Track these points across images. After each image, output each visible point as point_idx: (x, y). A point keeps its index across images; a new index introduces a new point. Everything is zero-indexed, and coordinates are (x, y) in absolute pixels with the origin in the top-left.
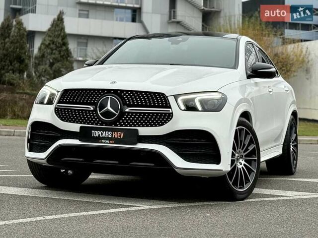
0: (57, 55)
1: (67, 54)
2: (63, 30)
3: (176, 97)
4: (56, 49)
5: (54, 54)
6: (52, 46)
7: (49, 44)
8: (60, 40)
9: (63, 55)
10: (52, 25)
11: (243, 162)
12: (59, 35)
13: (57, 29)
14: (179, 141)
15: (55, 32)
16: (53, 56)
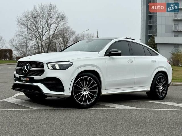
3: (47, 64)
11: (88, 92)
14: (47, 82)
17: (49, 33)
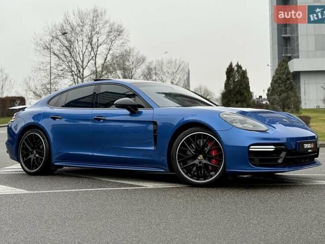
0: (283, 88)
1: (292, 86)
2: (287, 69)
4: (282, 83)
5: (281, 87)
6: (279, 81)
7: (277, 80)
8: (285, 77)
9: (288, 87)
10: (279, 66)
12: (284, 73)
13: (282, 68)
15: (281, 70)
16: (280, 88)
17: (95, 63)
